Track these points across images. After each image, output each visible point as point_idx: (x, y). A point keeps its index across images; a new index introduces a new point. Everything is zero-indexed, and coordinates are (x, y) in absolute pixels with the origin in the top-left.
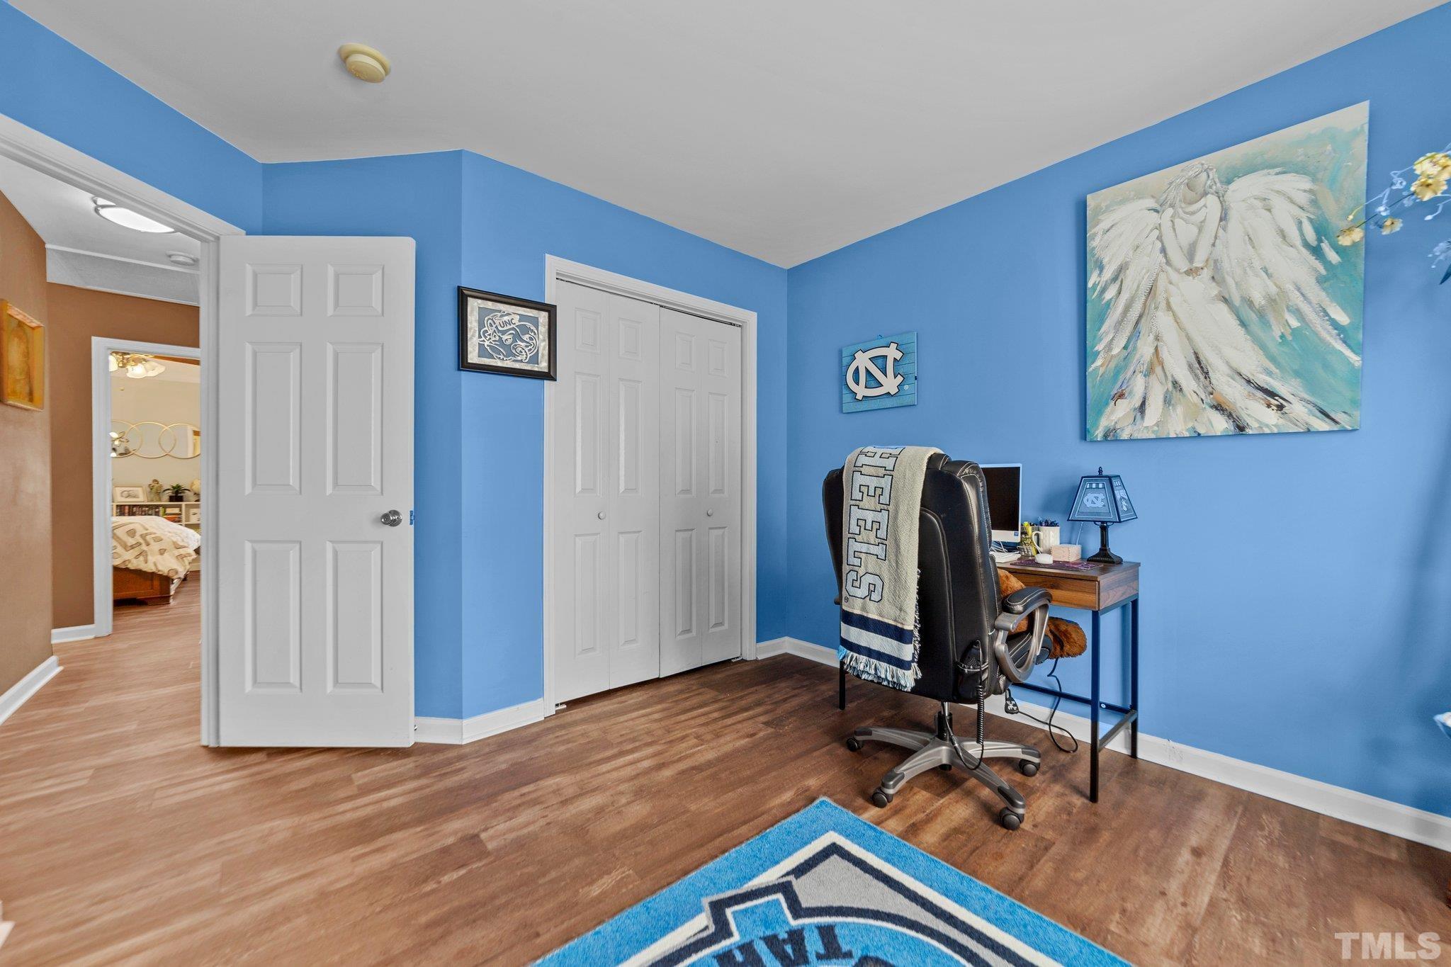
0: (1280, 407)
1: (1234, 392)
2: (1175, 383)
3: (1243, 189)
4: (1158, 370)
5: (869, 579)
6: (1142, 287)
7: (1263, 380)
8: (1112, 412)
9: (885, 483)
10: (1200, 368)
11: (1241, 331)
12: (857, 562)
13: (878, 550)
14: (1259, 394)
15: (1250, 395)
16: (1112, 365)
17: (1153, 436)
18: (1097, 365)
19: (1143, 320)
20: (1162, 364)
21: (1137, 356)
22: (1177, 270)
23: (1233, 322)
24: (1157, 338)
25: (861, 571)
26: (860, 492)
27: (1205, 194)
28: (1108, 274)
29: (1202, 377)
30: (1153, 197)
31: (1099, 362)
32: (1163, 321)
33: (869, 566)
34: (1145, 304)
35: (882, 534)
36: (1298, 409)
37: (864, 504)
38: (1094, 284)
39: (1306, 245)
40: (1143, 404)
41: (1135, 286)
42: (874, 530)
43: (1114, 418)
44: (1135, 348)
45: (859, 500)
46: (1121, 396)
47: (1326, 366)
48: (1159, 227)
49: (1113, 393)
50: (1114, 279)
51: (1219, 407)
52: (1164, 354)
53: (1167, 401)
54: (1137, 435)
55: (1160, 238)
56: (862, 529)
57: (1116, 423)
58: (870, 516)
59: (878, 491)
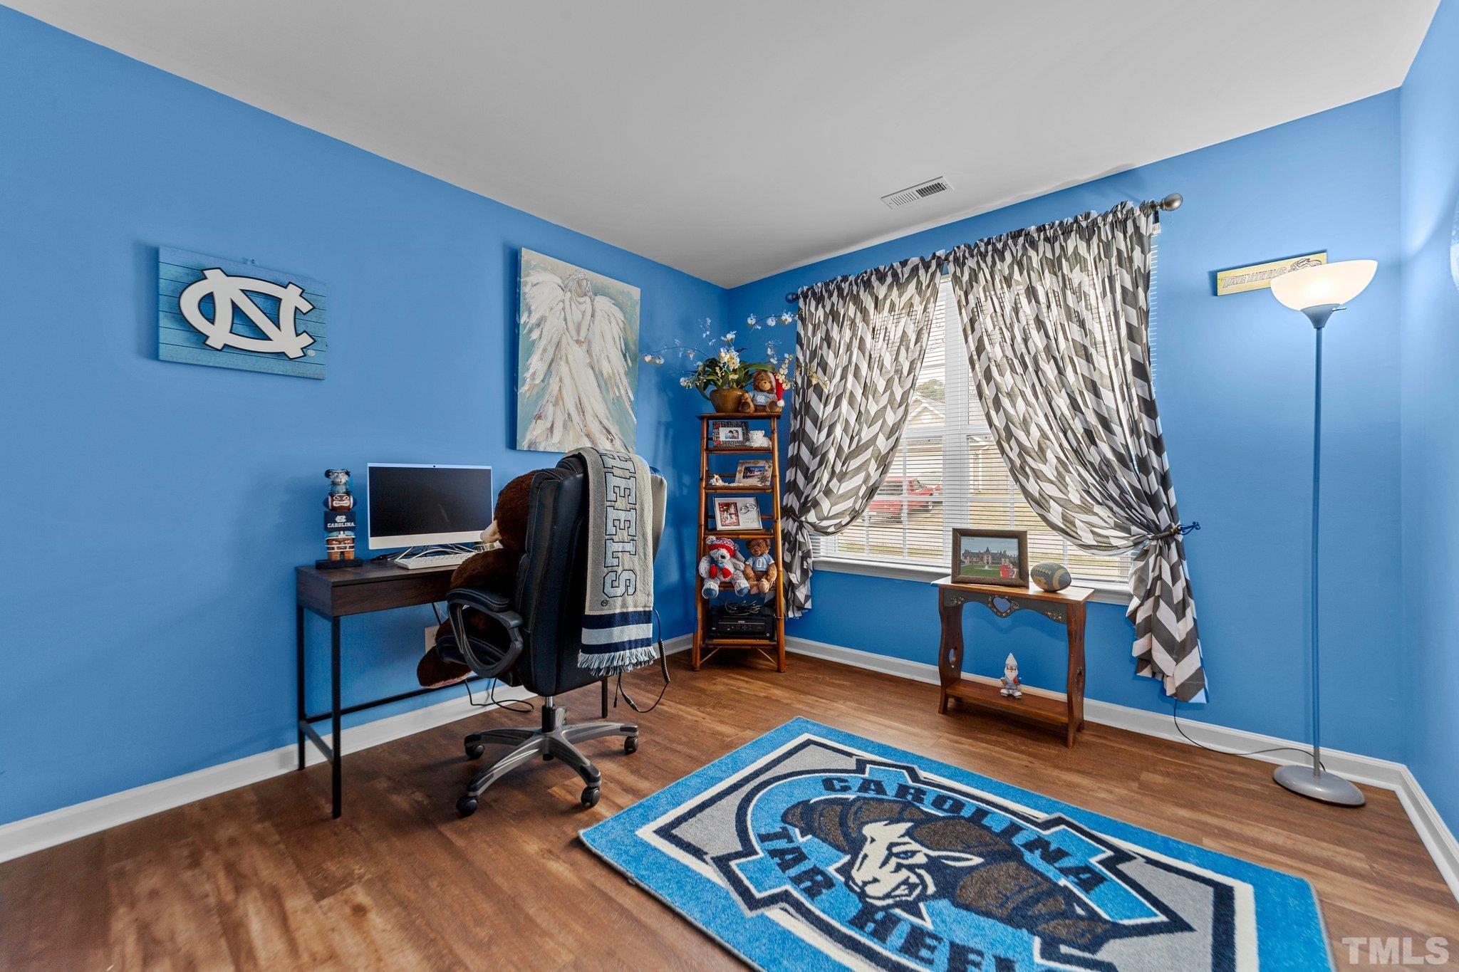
0: (612, 441)
1: (595, 428)
2: (569, 415)
3: (601, 302)
4: (561, 402)
5: (625, 575)
6: (553, 339)
7: (606, 422)
8: (534, 429)
9: (631, 483)
10: (582, 410)
11: (597, 389)
12: (615, 562)
13: (629, 547)
14: (604, 431)
15: (601, 432)
16: (535, 392)
17: (557, 451)
18: (523, 390)
19: (553, 364)
20: (563, 399)
21: (550, 390)
22: (572, 338)
23: (595, 384)
24: (561, 380)
25: (620, 570)
26: (614, 492)
27: (585, 295)
28: (533, 320)
29: (581, 414)
30: (561, 278)
31: (526, 387)
32: (564, 369)
33: (626, 563)
34: (555, 352)
35: (632, 531)
36: (618, 443)
37: (618, 505)
38: (525, 322)
39: (622, 351)
40: (552, 426)
41: (549, 338)
42: (626, 529)
43: (535, 433)
44: (548, 383)
45: (615, 502)
46: (539, 417)
47: (627, 421)
48: (563, 301)
49: (535, 414)
50: (538, 325)
51: (588, 436)
52: (564, 393)
53: (565, 427)
54: (549, 449)
55: (564, 309)
56: (618, 529)
57: (536, 438)
58: (622, 516)
59: (627, 491)
